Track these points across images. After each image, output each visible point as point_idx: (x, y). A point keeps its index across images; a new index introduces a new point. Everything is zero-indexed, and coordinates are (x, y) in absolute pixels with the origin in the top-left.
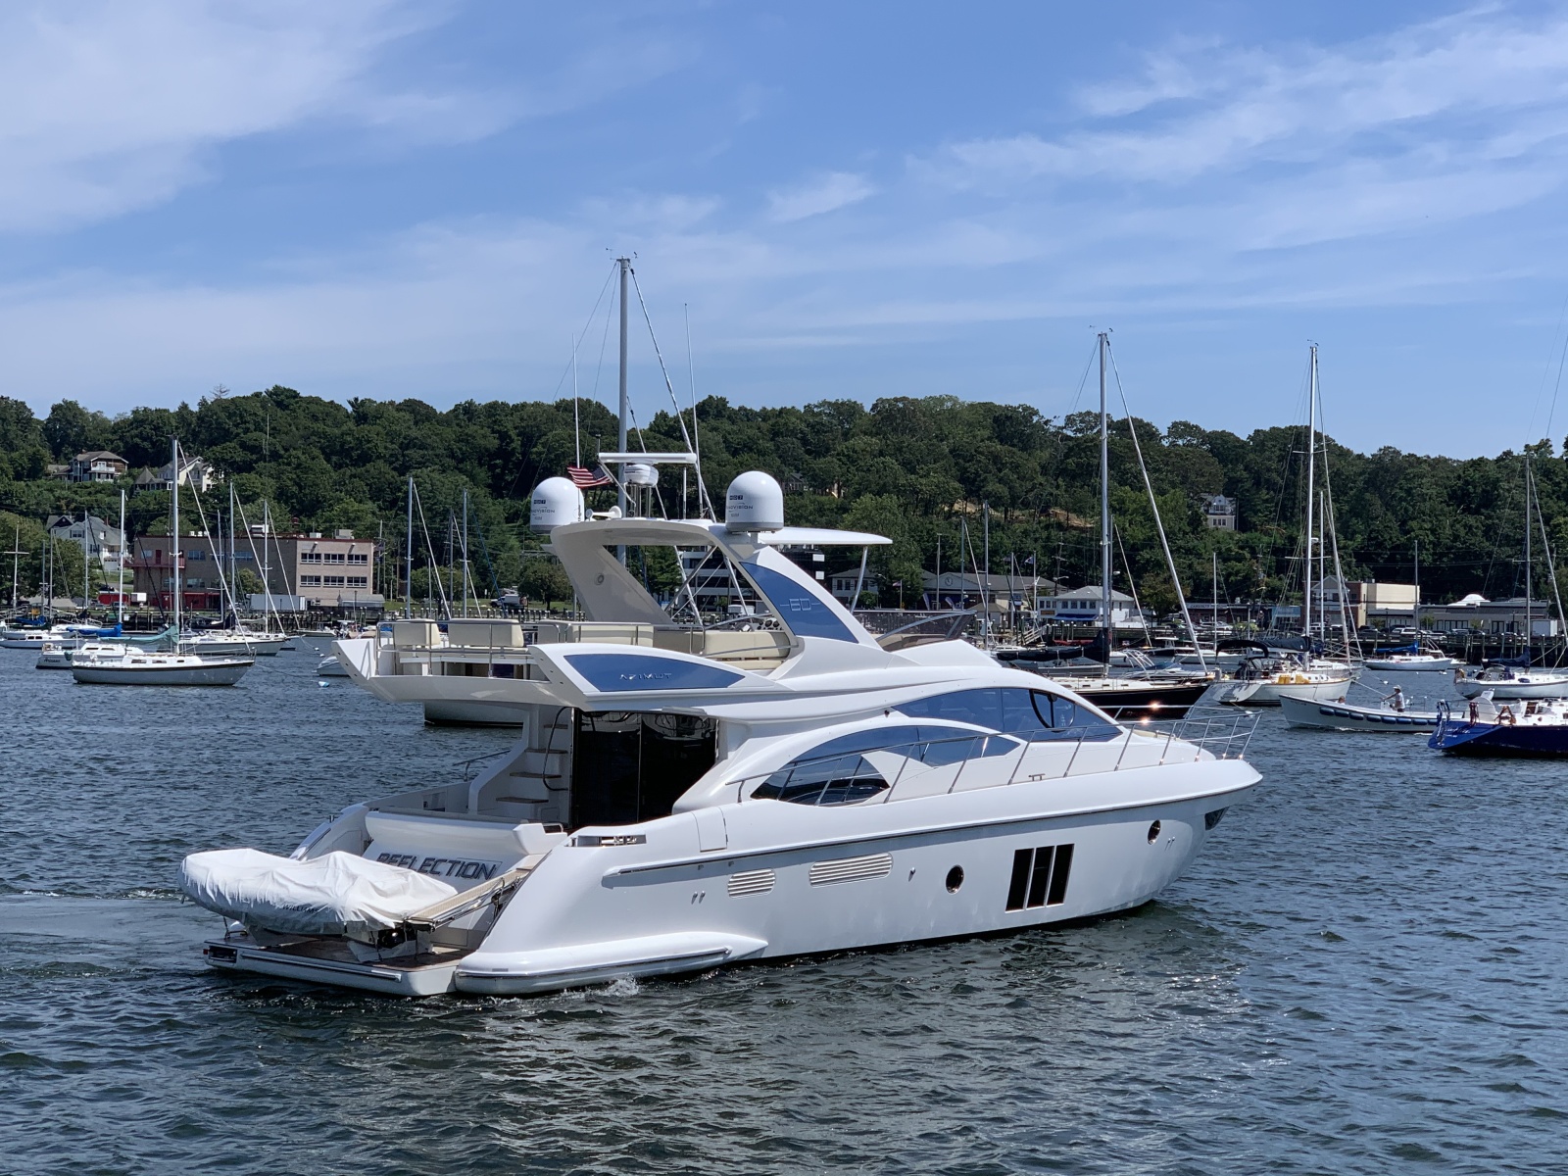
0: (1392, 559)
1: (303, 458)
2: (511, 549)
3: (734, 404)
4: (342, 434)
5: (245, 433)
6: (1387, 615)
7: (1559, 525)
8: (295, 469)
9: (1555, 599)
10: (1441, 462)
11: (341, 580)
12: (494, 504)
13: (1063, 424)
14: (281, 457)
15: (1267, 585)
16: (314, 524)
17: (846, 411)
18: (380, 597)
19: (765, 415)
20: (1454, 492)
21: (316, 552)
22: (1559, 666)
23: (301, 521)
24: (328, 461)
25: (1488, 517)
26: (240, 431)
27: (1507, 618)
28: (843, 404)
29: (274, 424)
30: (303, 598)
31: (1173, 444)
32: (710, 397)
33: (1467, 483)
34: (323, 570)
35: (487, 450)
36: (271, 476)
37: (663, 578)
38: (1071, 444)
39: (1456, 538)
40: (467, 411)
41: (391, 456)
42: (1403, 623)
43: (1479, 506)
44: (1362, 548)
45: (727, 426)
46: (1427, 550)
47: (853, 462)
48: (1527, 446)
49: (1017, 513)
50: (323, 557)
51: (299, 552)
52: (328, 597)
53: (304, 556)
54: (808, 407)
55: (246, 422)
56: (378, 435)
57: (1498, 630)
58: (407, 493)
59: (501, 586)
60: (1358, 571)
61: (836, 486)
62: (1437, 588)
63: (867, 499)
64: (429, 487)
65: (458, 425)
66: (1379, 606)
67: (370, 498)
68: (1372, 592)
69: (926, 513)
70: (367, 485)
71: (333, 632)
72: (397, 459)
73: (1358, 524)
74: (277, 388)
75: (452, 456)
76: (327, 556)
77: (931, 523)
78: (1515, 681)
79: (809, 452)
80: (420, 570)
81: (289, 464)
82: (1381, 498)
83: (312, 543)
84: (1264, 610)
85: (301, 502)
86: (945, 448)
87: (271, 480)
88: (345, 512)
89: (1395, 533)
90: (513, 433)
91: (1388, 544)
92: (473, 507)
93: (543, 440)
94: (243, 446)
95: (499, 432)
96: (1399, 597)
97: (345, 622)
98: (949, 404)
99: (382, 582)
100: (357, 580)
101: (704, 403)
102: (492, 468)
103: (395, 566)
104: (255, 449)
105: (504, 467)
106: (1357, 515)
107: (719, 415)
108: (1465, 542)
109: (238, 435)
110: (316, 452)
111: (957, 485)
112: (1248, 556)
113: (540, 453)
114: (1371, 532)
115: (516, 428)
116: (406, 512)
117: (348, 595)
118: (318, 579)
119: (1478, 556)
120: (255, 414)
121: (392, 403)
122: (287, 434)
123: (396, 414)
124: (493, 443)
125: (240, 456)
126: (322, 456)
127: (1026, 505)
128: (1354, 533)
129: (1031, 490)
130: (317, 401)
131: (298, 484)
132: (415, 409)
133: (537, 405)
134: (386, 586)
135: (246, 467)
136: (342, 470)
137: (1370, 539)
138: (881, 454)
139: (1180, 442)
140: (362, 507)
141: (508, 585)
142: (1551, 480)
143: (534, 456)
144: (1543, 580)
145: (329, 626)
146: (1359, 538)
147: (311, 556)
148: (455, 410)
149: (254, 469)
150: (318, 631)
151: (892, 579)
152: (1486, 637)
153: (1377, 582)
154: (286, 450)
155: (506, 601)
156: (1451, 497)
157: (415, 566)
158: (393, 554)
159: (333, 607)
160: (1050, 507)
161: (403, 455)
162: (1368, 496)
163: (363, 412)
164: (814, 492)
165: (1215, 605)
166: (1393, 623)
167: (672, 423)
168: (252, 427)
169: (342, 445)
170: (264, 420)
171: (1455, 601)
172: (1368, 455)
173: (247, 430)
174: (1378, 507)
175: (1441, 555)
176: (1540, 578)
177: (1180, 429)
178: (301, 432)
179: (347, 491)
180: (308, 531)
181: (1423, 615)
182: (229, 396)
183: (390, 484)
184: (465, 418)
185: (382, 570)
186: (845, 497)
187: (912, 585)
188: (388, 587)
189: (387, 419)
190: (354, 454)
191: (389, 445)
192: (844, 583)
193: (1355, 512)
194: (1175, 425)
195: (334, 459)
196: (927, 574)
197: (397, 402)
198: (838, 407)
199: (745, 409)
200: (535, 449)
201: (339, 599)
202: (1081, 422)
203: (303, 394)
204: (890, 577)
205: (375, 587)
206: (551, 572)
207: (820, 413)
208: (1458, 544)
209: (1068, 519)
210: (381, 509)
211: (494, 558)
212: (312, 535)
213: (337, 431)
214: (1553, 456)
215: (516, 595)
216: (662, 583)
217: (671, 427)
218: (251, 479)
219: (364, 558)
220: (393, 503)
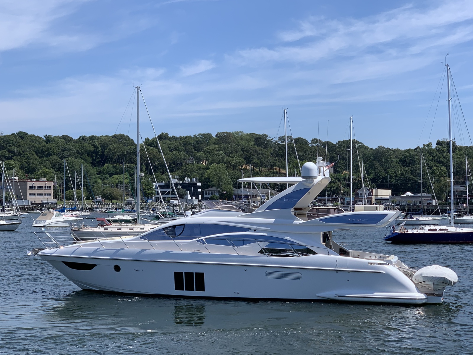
0: (382, 181)
1: (29, 154)
2: (99, 183)
3: (170, 135)
4: (42, 147)
5: (10, 147)
6: (381, 199)
7: (435, 170)
8: (26, 158)
9: (433, 194)
10: (397, 150)
11: (42, 195)
12: (93, 169)
13: (277, 140)
14: (21, 154)
15: (343, 190)
16: (33, 177)
17: (207, 137)
18: (56, 200)
19: (181, 138)
20: (402, 160)
21: (34, 185)
22: (433, 214)
23: (29, 176)
24: (38, 156)
25: (412, 168)
26: (8, 146)
27: (419, 200)
28: (206, 134)
29: (19, 144)
30: (30, 200)
31: (313, 146)
32: (162, 133)
33: (405, 157)
34: (36, 191)
35: (90, 151)
36: (18, 161)
37: (148, 192)
38: (280, 146)
39: (402, 174)
40: (83, 139)
41: (58, 154)
42: (386, 202)
43: (409, 164)
44: (373, 178)
45: (169, 142)
46: (393, 178)
47: (210, 154)
48: (424, 145)
49: (263, 169)
50: (36, 187)
51: (28, 185)
52: (38, 200)
53: (30, 187)
54: (195, 136)
55: (9, 143)
56: (54, 147)
57: (416, 204)
58: (64, 165)
59: (95, 196)
60: (372, 185)
61: (204, 161)
62: (397, 191)
63: (214, 164)
64: (71, 163)
65: (80, 143)
66: (379, 197)
67: (52, 168)
68: (377, 192)
69: (234, 169)
70: (51, 163)
71: (40, 212)
72: (60, 155)
73: (371, 170)
74: (20, 132)
75: (79, 153)
76: (38, 187)
77: (235, 173)
78: (414, 219)
79: (195, 150)
80: (69, 191)
81: (24, 157)
82: (379, 162)
83: (32, 183)
84: (343, 199)
85: (29, 169)
86: (239, 148)
87: (18, 162)
88: (43, 172)
89: (383, 173)
90: (99, 146)
91: (381, 177)
92: (86, 170)
93: (108, 148)
94: (9, 151)
95: (94, 145)
96: (385, 193)
97: (44, 208)
98: (240, 134)
99: (56, 195)
100: (48, 195)
101: (161, 135)
102: (92, 157)
103: (60, 190)
104: (12, 152)
105: (96, 157)
106: (371, 168)
107: (165, 139)
108: (405, 176)
109: (7, 147)
110: (33, 153)
111: (243, 160)
112: (337, 181)
113: (108, 152)
114: (376, 173)
115: (99, 144)
116: (64, 172)
117: (45, 200)
118: (35, 194)
119: (409, 180)
120: (13, 140)
121: (58, 136)
122: (23, 147)
123: (60, 140)
124: (92, 148)
125: (7, 154)
126: (35, 154)
127: (266, 166)
128: (370, 173)
129: (267, 161)
130: (33, 136)
131: (27, 163)
132: (66, 139)
133: (106, 136)
134: (57, 196)
135: (10, 158)
136: (42, 158)
137: (376, 175)
138: (219, 150)
139: (315, 145)
140: (49, 170)
141: (98, 195)
142: (432, 155)
143: (106, 153)
144: (430, 187)
145: (39, 210)
146: (372, 175)
147: (32, 187)
148: (79, 138)
149: (12, 158)
150: (35, 212)
151: (223, 191)
152: (412, 206)
153: (378, 189)
154: (23, 152)
155: (97, 200)
156: (400, 162)
157: (67, 189)
158: (60, 186)
159: (40, 204)
160: (273, 167)
161: (63, 153)
162: (374, 162)
163: (49, 139)
164: (197, 163)
165: (326, 197)
166: (383, 202)
167: (151, 141)
168: (11, 144)
169: (42, 150)
170: (16, 143)
171: (402, 195)
172: (374, 148)
173: (10, 146)
174: (377, 164)
175: (398, 180)
176: (429, 187)
177: (314, 141)
178: (29, 146)
179: (44, 166)
180: (31, 179)
181: (393, 199)
182: (4, 135)
183: (58, 163)
184: (83, 141)
185: (56, 191)
186: (207, 165)
187: (230, 193)
188: (58, 197)
189: (57, 142)
190: (46, 153)
191: (57, 150)
192: (207, 192)
193: (370, 167)
194: (313, 140)
195: (39, 155)
196: (234, 189)
197: (60, 136)
198: (204, 135)
199: (174, 137)
200: (106, 151)
201: (42, 201)
202: (283, 139)
203: (29, 134)
204: (223, 190)
205: (54, 197)
206: (112, 191)
207: (198, 138)
208: (403, 176)
209: (279, 171)
210: (55, 171)
211: (93, 186)
212: (32, 180)
213: (40, 146)
214: (432, 148)
215: (101, 198)
216: (148, 194)
217: (151, 143)
218: (11, 162)
219: (50, 187)
220: (59, 169)
